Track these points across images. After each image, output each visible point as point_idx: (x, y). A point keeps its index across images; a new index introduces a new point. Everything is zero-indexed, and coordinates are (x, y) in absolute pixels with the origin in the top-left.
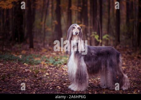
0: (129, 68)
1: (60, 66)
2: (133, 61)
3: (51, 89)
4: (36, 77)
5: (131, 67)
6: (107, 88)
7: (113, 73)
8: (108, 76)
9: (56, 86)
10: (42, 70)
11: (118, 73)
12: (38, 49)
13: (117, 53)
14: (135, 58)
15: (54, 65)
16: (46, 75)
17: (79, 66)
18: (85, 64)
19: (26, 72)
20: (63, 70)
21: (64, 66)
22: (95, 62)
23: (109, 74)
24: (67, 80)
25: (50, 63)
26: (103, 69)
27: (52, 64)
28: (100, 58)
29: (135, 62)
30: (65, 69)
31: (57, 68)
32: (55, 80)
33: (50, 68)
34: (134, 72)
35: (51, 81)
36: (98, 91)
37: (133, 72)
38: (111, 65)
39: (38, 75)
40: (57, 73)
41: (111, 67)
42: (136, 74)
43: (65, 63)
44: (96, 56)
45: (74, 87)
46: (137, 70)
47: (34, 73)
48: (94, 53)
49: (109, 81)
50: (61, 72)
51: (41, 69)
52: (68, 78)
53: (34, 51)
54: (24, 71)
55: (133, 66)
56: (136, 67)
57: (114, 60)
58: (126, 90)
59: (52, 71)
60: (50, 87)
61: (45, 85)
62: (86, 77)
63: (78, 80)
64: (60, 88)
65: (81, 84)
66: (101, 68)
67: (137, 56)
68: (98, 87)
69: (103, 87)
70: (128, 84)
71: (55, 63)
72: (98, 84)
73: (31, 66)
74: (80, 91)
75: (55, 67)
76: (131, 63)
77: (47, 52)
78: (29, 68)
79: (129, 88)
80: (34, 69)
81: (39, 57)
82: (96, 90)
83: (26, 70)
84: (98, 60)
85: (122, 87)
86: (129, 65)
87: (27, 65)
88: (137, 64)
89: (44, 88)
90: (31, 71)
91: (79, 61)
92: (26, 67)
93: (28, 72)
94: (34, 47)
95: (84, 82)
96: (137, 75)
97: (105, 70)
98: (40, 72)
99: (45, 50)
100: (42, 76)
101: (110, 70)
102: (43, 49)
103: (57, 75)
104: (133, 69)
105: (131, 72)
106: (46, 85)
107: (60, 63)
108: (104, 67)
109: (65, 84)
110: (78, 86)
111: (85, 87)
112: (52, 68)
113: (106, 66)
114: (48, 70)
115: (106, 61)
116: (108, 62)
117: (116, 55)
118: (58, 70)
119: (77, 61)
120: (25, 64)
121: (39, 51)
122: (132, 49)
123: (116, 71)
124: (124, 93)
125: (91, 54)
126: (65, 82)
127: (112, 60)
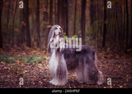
0: (100, 66)
1: (35, 64)
2: (101, 60)
3: (34, 83)
4: (17, 73)
5: (101, 65)
6: (84, 83)
7: (89, 69)
8: (85, 72)
9: (38, 82)
10: (20, 68)
11: (93, 69)
12: (8, 49)
13: (93, 51)
14: (102, 57)
15: (30, 64)
16: (25, 72)
17: (60, 63)
18: (65, 61)
19: (5, 70)
20: (39, 68)
21: (39, 65)
22: (73, 60)
23: (85, 70)
24: (45, 76)
25: (25, 62)
26: (80, 65)
27: (28, 62)
28: (77, 56)
29: (103, 61)
30: (41, 67)
31: (33, 66)
32: (35, 76)
33: (26, 66)
34: (105, 70)
35: (32, 77)
36: (76, 86)
37: (103, 70)
38: (88, 62)
39: (18, 72)
40: (34, 71)
41: (87, 64)
42: (106, 72)
43: (40, 61)
44: (74, 53)
45: (55, 82)
46: (107, 68)
47: (13, 70)
48: (72, 51)
49: (86, 77)
50: (38, 69)
51: (18, 67)
52: (46, 75)
53: (4, 51)
54: (3, 69)
55: (103, 65)
56: (106, 65)
57: (90, 58)
58: (101, 85)
59: (29, 69)
60: (33, 82)
61: (27, 80)
62: (65, 73)
63: (58, 76)
64: (42, 83)
65: (62, 79)
66: (78, 65)
67: (104, 56)
68: (75, 83)
69: (80, 82)
70: (102, 80)
71: (30, 62)
72: (75, 80)
73: (8, 65)
74: (61, 85)
75: (31, 65)
76: (100, 62)
77: (16, 51)
78: (7, 66)
79: (103, 83)
80: (12, 67)
81: (12, 56)
82: (75, 85)
83: (5, 68)
84: (76, 57)
85: (97, 82)
86: (99, 64)
87: (4, 63)
88: (106, 63)
89: (27, 83)
90: (10, 69)
91: (60, 59)
92: (4, 65)
93: (7, 69)
94: (3, 47)
95: (64, 77)
96: (108, 73)
97: (81, 66)
98: (18, 70)
99: (15, 50)
100: (22, 73)
101: (86, 66)
102: (12, 49)
103: (34, 72)
104: (103, 67)
105: (102, 70)
106: (29, 80)
107: (35, 62)
108: (81, 64)
109: (45, 80)
110: (59, 81)
111: (65, 82)
112: (28, 66)
113: (83, 63)
114: (25, 68)
115: (83, 59)
116: (85, 60)
117: (91, 53)
118: (34, 68)
119: (58, 58)
120: (2, 62)
121: (8, 51)
122: (98, 50)
123: (92, 67)
124: (100, 87)
125: (70, 52)
126: (44, 78)
127: (88, 58)
